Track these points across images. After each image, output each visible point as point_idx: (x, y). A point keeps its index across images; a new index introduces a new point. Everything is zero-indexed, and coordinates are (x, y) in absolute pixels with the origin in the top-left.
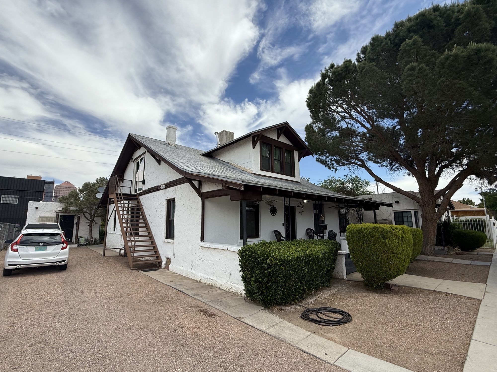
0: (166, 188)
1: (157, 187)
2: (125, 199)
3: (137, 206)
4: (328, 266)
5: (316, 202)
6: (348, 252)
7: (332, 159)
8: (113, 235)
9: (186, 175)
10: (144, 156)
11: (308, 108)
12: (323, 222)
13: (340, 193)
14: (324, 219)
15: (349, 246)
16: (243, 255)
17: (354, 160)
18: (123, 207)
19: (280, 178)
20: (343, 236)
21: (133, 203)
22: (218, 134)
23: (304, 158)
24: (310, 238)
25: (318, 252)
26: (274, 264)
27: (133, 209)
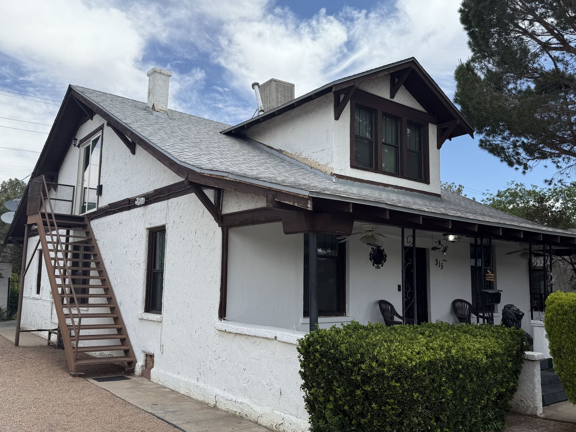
0: (147, 203)
1: (127, 202)
2: (61, 226)
3: (86, 242)
4: (501, 384)
5: (476, 241)
6: (547, 355)
7: (518, 144)
8: (36, 302)
9: (190, 177)
10: (101, 134)
11: (462, 26)
12: (491, 285)
13: (533, 220)
14: (495, 278)
15: (550, 341)
16: (309, 352)
17: (568, 145)
18: (55, 243)
19: (395, 184)
20: (537, 319)
21: (76, 235)
22: (259, 87)
23: (450, 140)
24: (461, 321)
25: (477, 352)
26: (378, 375)
27: (76, 247)
